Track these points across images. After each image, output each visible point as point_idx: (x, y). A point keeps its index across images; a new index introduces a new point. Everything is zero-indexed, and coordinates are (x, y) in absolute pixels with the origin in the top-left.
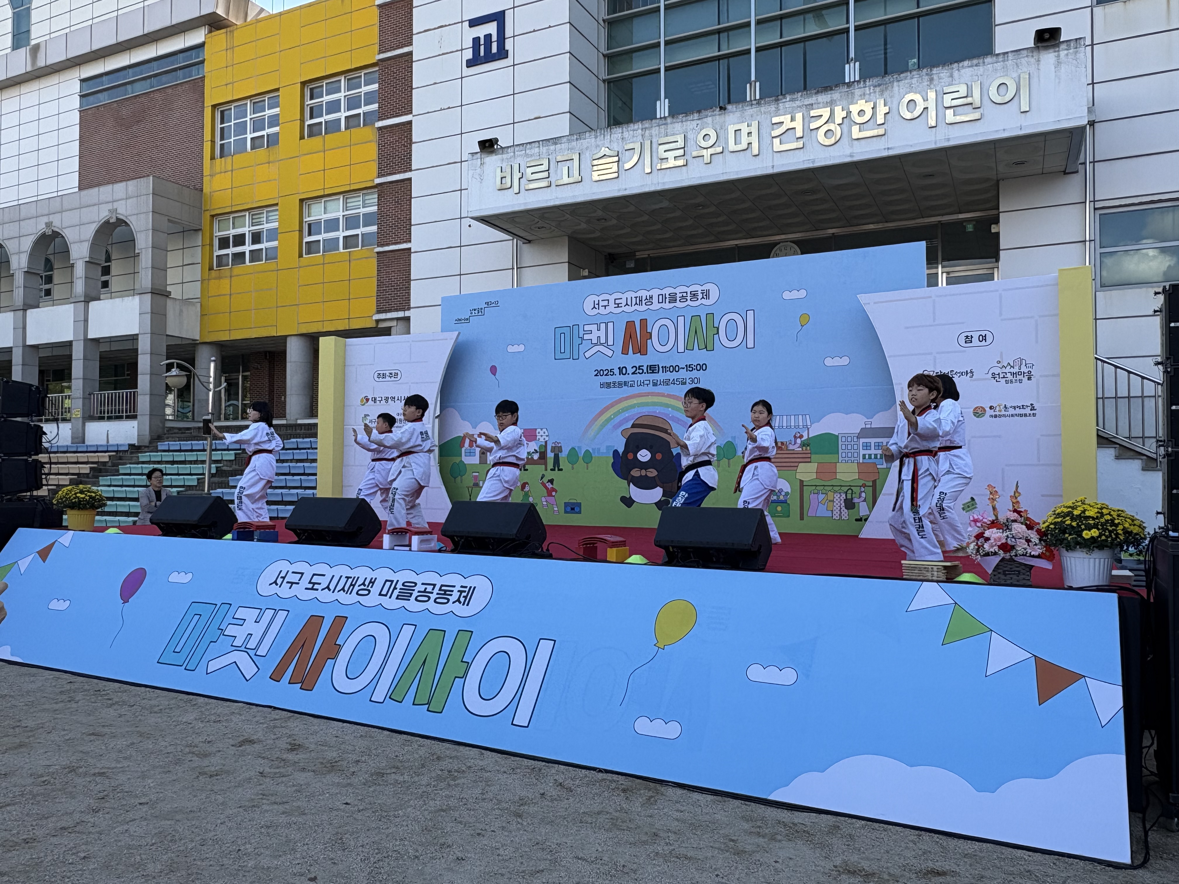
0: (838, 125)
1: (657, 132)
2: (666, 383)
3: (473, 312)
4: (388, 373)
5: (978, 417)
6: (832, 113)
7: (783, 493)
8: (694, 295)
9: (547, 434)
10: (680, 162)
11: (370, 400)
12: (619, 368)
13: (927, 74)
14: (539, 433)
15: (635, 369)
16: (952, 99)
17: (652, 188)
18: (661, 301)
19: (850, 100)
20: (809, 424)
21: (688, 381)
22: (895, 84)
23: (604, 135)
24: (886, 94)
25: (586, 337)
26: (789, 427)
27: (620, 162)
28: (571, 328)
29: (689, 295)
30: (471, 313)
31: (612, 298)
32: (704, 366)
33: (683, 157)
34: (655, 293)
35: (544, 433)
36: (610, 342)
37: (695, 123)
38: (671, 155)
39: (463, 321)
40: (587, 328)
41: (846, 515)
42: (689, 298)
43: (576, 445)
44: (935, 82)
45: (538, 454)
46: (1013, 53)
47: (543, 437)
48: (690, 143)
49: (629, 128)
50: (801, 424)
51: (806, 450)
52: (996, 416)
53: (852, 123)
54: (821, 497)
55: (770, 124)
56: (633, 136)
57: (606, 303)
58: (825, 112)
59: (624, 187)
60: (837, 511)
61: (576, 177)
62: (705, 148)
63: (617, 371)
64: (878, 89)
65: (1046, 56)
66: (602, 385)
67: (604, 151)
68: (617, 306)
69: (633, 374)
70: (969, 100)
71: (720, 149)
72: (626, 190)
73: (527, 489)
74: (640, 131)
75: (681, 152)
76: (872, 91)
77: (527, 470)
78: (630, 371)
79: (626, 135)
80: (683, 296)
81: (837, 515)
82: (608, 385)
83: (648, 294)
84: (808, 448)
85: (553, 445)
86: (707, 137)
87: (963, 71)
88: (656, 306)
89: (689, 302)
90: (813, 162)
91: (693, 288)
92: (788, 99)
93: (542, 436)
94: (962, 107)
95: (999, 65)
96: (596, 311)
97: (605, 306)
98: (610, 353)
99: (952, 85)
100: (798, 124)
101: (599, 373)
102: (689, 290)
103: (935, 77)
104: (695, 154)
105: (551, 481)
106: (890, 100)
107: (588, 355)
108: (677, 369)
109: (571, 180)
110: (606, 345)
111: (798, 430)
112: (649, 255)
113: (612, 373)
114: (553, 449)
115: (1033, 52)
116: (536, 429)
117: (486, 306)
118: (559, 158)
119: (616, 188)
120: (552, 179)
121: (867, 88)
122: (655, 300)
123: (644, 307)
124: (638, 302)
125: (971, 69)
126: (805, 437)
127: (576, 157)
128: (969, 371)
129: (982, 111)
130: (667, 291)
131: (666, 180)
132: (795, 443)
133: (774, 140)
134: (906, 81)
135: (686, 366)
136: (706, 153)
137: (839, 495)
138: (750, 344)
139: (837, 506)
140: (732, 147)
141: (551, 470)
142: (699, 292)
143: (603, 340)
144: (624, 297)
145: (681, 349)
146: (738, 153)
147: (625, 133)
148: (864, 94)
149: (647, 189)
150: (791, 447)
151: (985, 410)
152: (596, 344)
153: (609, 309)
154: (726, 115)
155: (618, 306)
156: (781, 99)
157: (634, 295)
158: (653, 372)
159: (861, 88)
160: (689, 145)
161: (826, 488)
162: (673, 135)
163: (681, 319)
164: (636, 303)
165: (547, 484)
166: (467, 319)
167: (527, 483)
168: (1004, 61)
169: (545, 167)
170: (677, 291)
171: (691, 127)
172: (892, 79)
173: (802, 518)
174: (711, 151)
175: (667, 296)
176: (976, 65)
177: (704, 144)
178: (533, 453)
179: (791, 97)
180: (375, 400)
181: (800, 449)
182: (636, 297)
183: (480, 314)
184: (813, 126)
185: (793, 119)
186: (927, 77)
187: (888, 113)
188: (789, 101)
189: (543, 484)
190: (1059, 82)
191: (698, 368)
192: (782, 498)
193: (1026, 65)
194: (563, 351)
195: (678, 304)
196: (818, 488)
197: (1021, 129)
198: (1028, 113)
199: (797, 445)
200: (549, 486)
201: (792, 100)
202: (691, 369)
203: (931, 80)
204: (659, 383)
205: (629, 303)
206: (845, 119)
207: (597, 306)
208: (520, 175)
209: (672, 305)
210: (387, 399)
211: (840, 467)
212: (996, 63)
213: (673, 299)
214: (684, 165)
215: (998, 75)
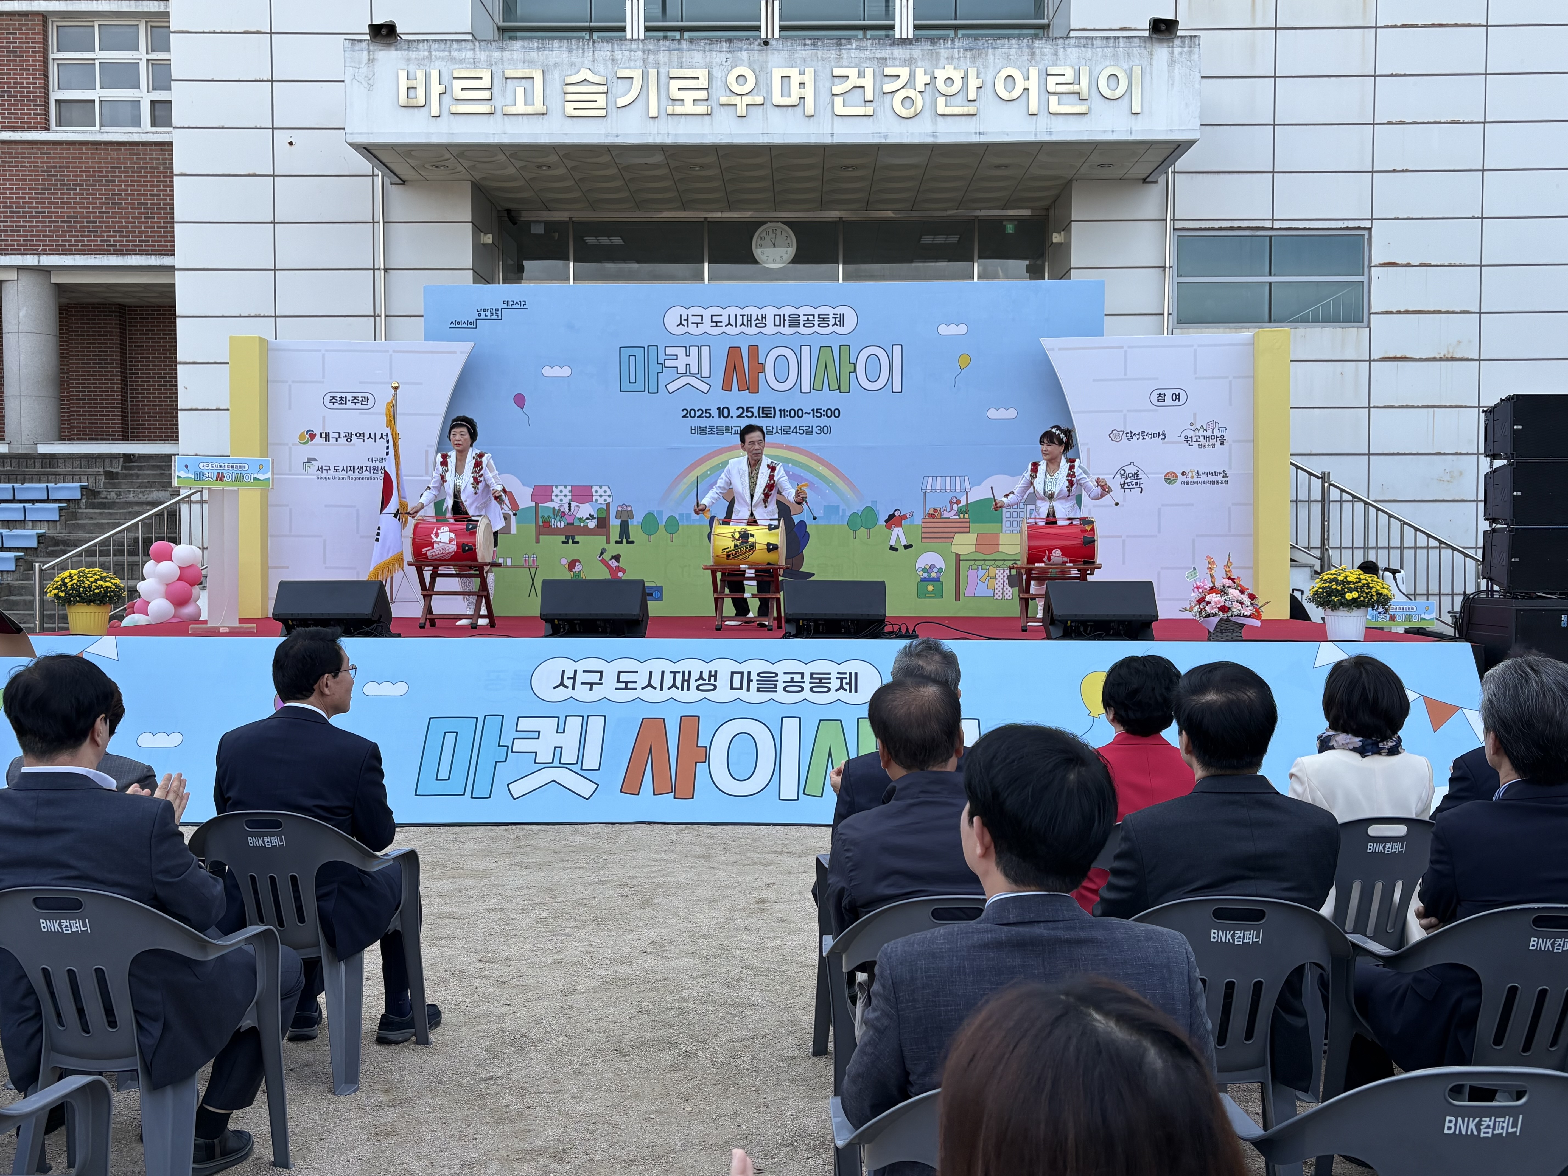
0: (919, 92)
1: (666, 60)
2: (786, 430)
3: (483, 313)
4: (349, 397)
5: (1169, 483)
6: (912, 76)
7: (935, 570)
8: (823, 320)
9: (609, 493)
10: (701, 109)
11: (318, 435)
12: (719, 409)
13: (1028, 46)
14: (596, 492)
15: (741, 410)
16: (1057, 84)
17: (659, 140)
18: (777, 323)
19: (935, 63)
20: (968, 487)
21: (815, 430)
22: (990, 51)
23: (583, 49)
24: (979, 62)
25: (668, 363)
26: (943, 490)
27: (609, 95)
28: (646, 349)
29: (816, 318)
30: (479, 315)
31: (707, 314)
32: (837, 412)
33: (705, 102)
34: (770, 312)
35: (605, 492)
36: (705, 372)
37: (723, 56)
38: (689, 96)
39: (464, 326)
40: (669, 351)
41: (1010, 594)
42: (816, 323)
43: (654, 509)
44: (1038, 58)
45: (595, 521)
46: (1125, 39)
47: (603, 498)
48: (718, 84)
49: (623, 47)
50: (958, 487)
51: (964, 518)
52: (1188, 483)
53: (937, 94)
54: (981, 573)
55: (829, 76)
56: (630, 60)
57: (698, 319)
58: (904, 72)
59: (615, 132)
60: (999, 589)
61: (539, 107)
62: (738, 95)
63: (715, 413)
64: (968, 54)
65: (1159, 50)
66: (693, 430)
67: (585, 74)
68: (714, 324)
69: (738, 417)
70: (1076, 88)
71: (759, 100)
72: (617, 136)
73: (577, 568)
74: (640, 53)
75: (703, 95)
76: (961, 55)
77: (578, 542)
78: (734, 413)
79: (618, 55)
80: (808, 319)
81: (999, 594)
82: (703, 430)
83: (760, 313)
84: (967, 516)
85: (620, 509)
86: (741, 79)
87: (1069, 50)
88: (770, 329)
89: (816, 328)
90: (886, 137)
91: (823, 310)
92: (854, 46)
93: (601, 496)
94: (1067, 95)
95: (1109, 51)
96: (682, 330)
97: (697, 324)
98: (705, 387)
99: (1056, 65)
100: (868, 82)
101: (688, 413)
102: (816, 312)
103: (1037, 51)
104: (723, 100)
105: (617, 558)
106: (983, 70)
107: (670, 388)
108: (800, 415)
109: (530, 109)
110: (698, 375)
111: (955, 494)
112: (571, 218)
113: (708, 415)
114: (619, 514)
115: (1145, 42)
116: (592, 487)
117: (505, 306)
118: (509, 73)
119: (603, 132)
120: (498, 102)
121: (956, 50)
122: (770, 321)
123: (753, 330)
124: (745, 323)
125: (1077, 49)
126: (963, 503)
127: (538, 76)
128: (1161, 433)
129: (1089, 104)
130: (787, 311)
131: (681, 132)
132: (951, 509)
133: (836, 99)
134: (1003, 50)
135: (813, 410)
136: (741, 103)
137: (1002, 571)
138: (897, 388)
139: (999, 584)
140: (777, 99)
141: (617, 542)
142: (831, 316)
143: (694, 370)
144: (725, 313)
145: (806, 388)
146: (785, 109)
147: (616, 52)
148: (952, 58)
149: (650, 140)
150: (946, 515)
151: (1177, 476)
152: (684, 375)
153: (702, 329)
154: (769, 52)
155: (717, 325)
156: (845, 45)
157: (739, 312)
158: (767, 417)
159: (948, 48)
160: (714, 87)
161: (987, 563)
162: (691, 67)
163: (805, 350)
164: (743, 324)
165: (610, 562)
166: (471, 323)
167: (578, 561)
168: (1114, 47)
169: (486, 82)
170: (801, 312)
171: (717, 60)
172: (986, 45)
173: (957, 599)
174: (747, 100)
175: (787, 318)
176: (1084, 46)
177: (737, 89)
178: (587, 519)
179: (858, 43)
180: (327, 437)
181: (957, 517)
182: (743, 316)
183: (494, 317)
184: (887, 88)
185: (861, 75)
186: (1027, 50)
187: (981, 87)
188: (856, 49)
189: (603, 561)
190: (1172, 85)
191: (829, 414)
192: (933, 575)
193: (1138, 56)
194: (633, 380)
195: (802, 329)
196: (977, 563)
197: (1131, 133)
198: (1139, 115)
199: (953, 512)
200: (613, 563)
201: (859, 48)
202: (819, 415)
203: (1033, 54)
204: (775, 431)
205: (733, 322)
206: (927, 86)
207: (684, 323)
208: (441, 89)
209: (793, 330)
210: (349, 436)
211: (1003, 538)
212: (1106, 47)
213: (794, 321)
214: (707, 114)
215: (1108, 63)
